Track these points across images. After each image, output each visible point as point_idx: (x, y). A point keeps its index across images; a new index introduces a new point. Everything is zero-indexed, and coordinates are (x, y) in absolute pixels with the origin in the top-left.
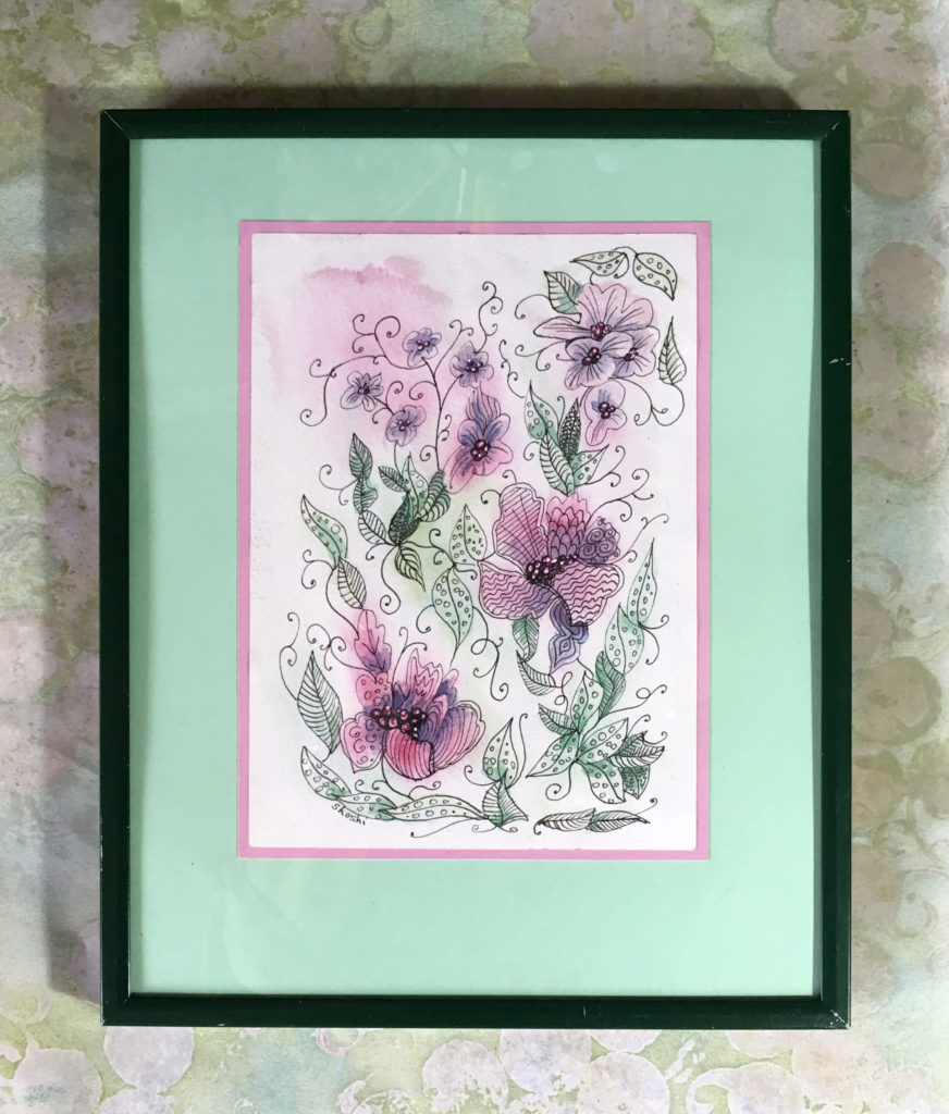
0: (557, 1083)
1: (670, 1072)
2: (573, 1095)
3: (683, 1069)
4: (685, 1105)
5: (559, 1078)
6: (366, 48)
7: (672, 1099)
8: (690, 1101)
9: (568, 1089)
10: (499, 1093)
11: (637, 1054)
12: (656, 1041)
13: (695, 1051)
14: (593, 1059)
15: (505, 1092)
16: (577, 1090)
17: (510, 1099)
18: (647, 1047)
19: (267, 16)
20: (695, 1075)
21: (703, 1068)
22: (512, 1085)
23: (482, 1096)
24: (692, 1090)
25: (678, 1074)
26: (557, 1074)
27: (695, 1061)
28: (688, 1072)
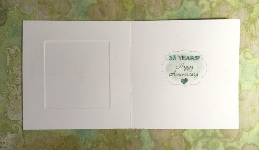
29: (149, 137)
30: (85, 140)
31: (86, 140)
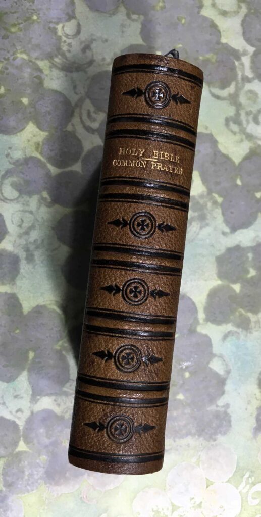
0: (193, 501)
1: (241, 487)
2: (200, 506)
3: (246, 486)
4: (247, 501)
5: (193, 499)
6: (69, 37)
7: (242, 500)
8: (250, 499)
9: (198, 503)
10: (168, 509)
11: (226, 482)
12: (233, 475)
13: (250, 476)
14: (207, 487)
15: (170, 508)
16: (201, 503)
17: (173, 511)
18: (230, 478)
19: (22, 23)
20: (251, 487)
21: (254, 484)
22: (173, 505)
23: (160, 512)
24: (250, 494)
25: (244, 488)
26: (192, 497)
27: (251, 481)
28: (248, 486)
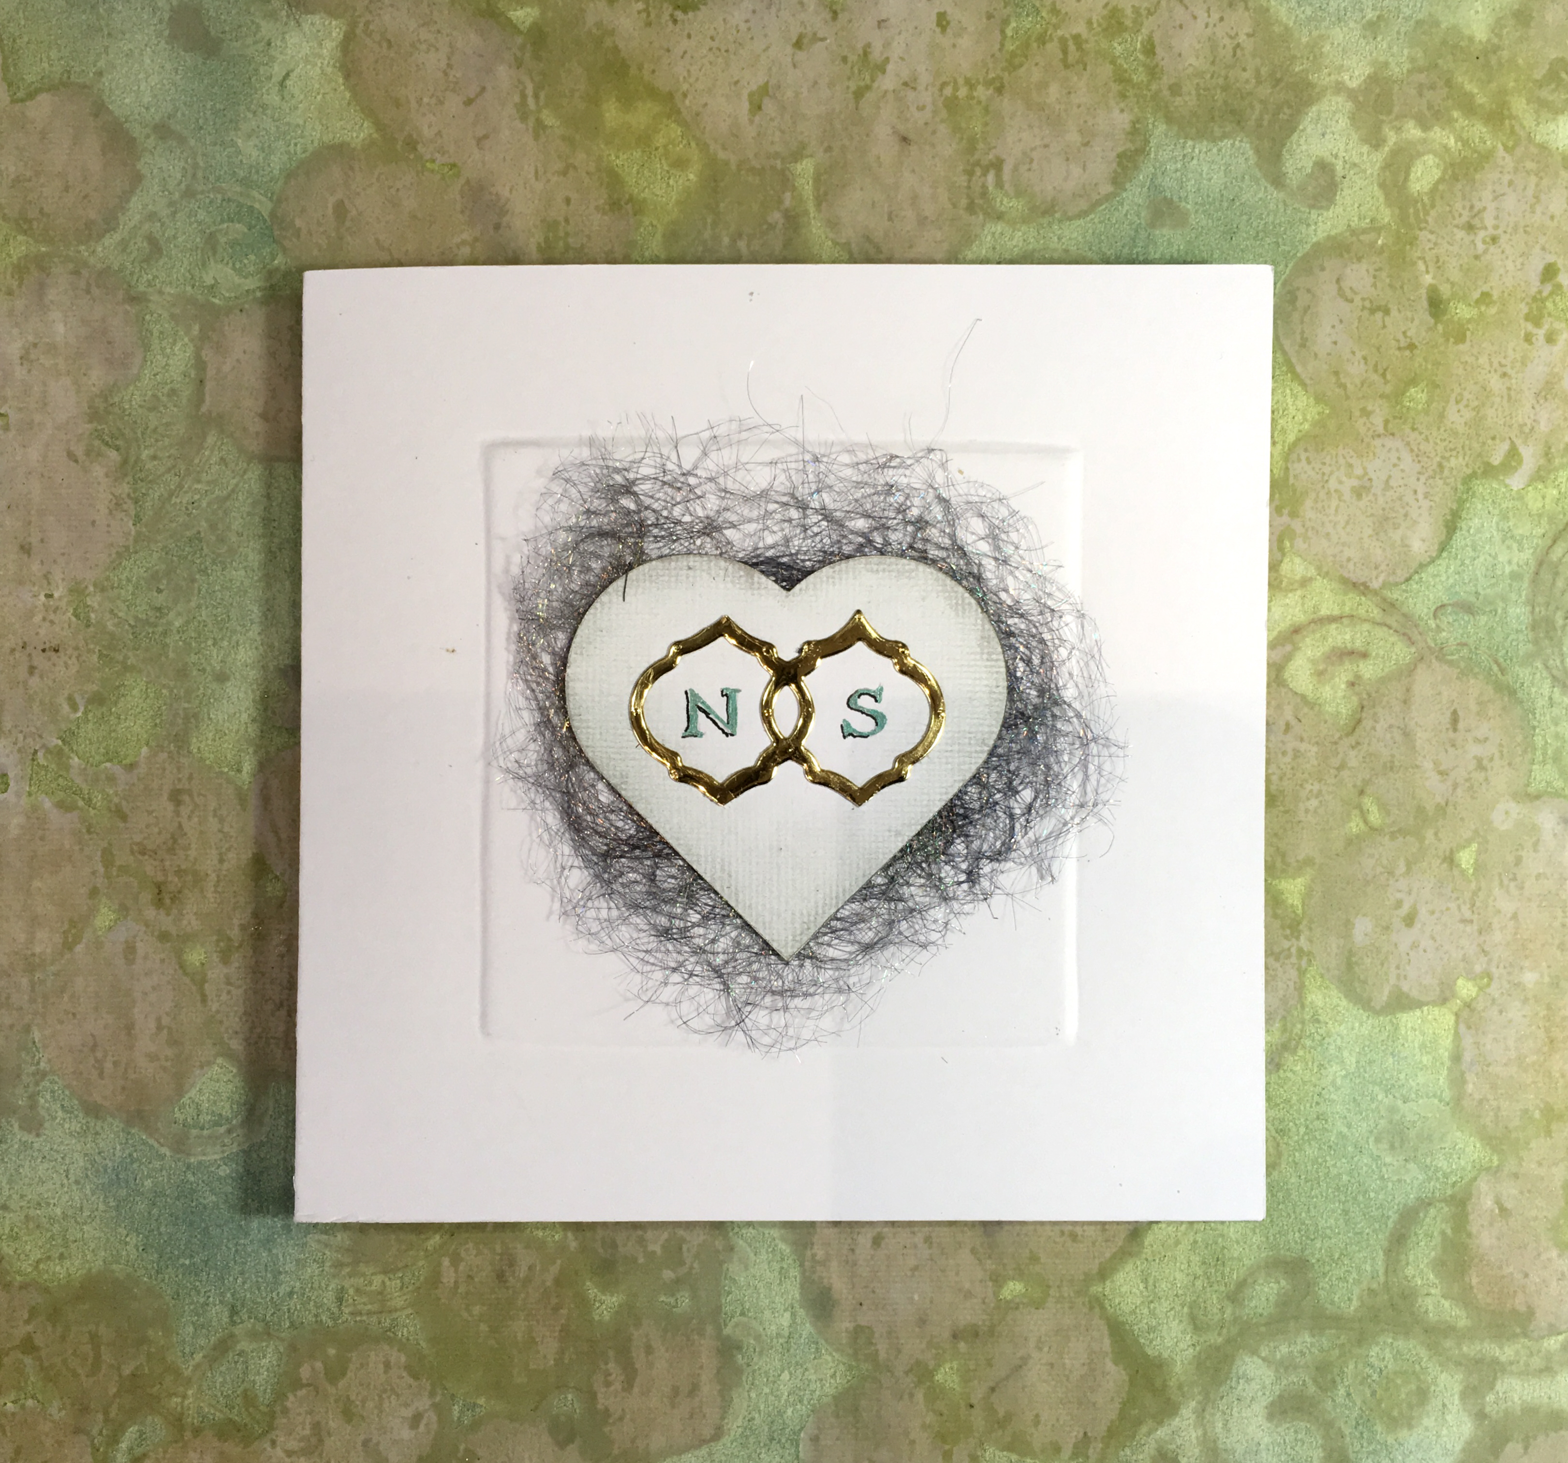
29: (801, 1312)
30: (225, 1320)
31: (233, 1323)
